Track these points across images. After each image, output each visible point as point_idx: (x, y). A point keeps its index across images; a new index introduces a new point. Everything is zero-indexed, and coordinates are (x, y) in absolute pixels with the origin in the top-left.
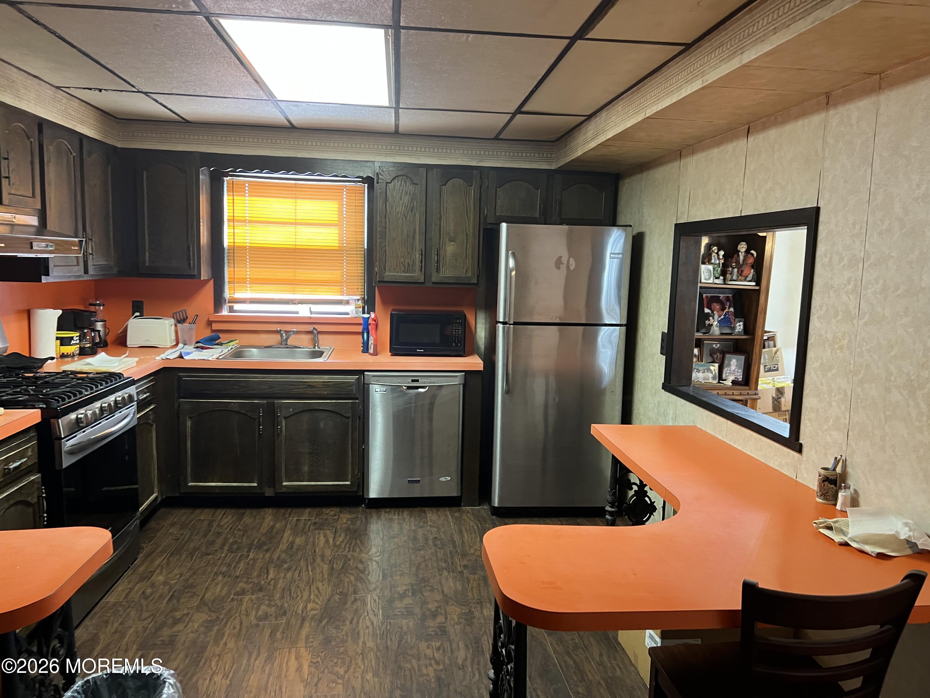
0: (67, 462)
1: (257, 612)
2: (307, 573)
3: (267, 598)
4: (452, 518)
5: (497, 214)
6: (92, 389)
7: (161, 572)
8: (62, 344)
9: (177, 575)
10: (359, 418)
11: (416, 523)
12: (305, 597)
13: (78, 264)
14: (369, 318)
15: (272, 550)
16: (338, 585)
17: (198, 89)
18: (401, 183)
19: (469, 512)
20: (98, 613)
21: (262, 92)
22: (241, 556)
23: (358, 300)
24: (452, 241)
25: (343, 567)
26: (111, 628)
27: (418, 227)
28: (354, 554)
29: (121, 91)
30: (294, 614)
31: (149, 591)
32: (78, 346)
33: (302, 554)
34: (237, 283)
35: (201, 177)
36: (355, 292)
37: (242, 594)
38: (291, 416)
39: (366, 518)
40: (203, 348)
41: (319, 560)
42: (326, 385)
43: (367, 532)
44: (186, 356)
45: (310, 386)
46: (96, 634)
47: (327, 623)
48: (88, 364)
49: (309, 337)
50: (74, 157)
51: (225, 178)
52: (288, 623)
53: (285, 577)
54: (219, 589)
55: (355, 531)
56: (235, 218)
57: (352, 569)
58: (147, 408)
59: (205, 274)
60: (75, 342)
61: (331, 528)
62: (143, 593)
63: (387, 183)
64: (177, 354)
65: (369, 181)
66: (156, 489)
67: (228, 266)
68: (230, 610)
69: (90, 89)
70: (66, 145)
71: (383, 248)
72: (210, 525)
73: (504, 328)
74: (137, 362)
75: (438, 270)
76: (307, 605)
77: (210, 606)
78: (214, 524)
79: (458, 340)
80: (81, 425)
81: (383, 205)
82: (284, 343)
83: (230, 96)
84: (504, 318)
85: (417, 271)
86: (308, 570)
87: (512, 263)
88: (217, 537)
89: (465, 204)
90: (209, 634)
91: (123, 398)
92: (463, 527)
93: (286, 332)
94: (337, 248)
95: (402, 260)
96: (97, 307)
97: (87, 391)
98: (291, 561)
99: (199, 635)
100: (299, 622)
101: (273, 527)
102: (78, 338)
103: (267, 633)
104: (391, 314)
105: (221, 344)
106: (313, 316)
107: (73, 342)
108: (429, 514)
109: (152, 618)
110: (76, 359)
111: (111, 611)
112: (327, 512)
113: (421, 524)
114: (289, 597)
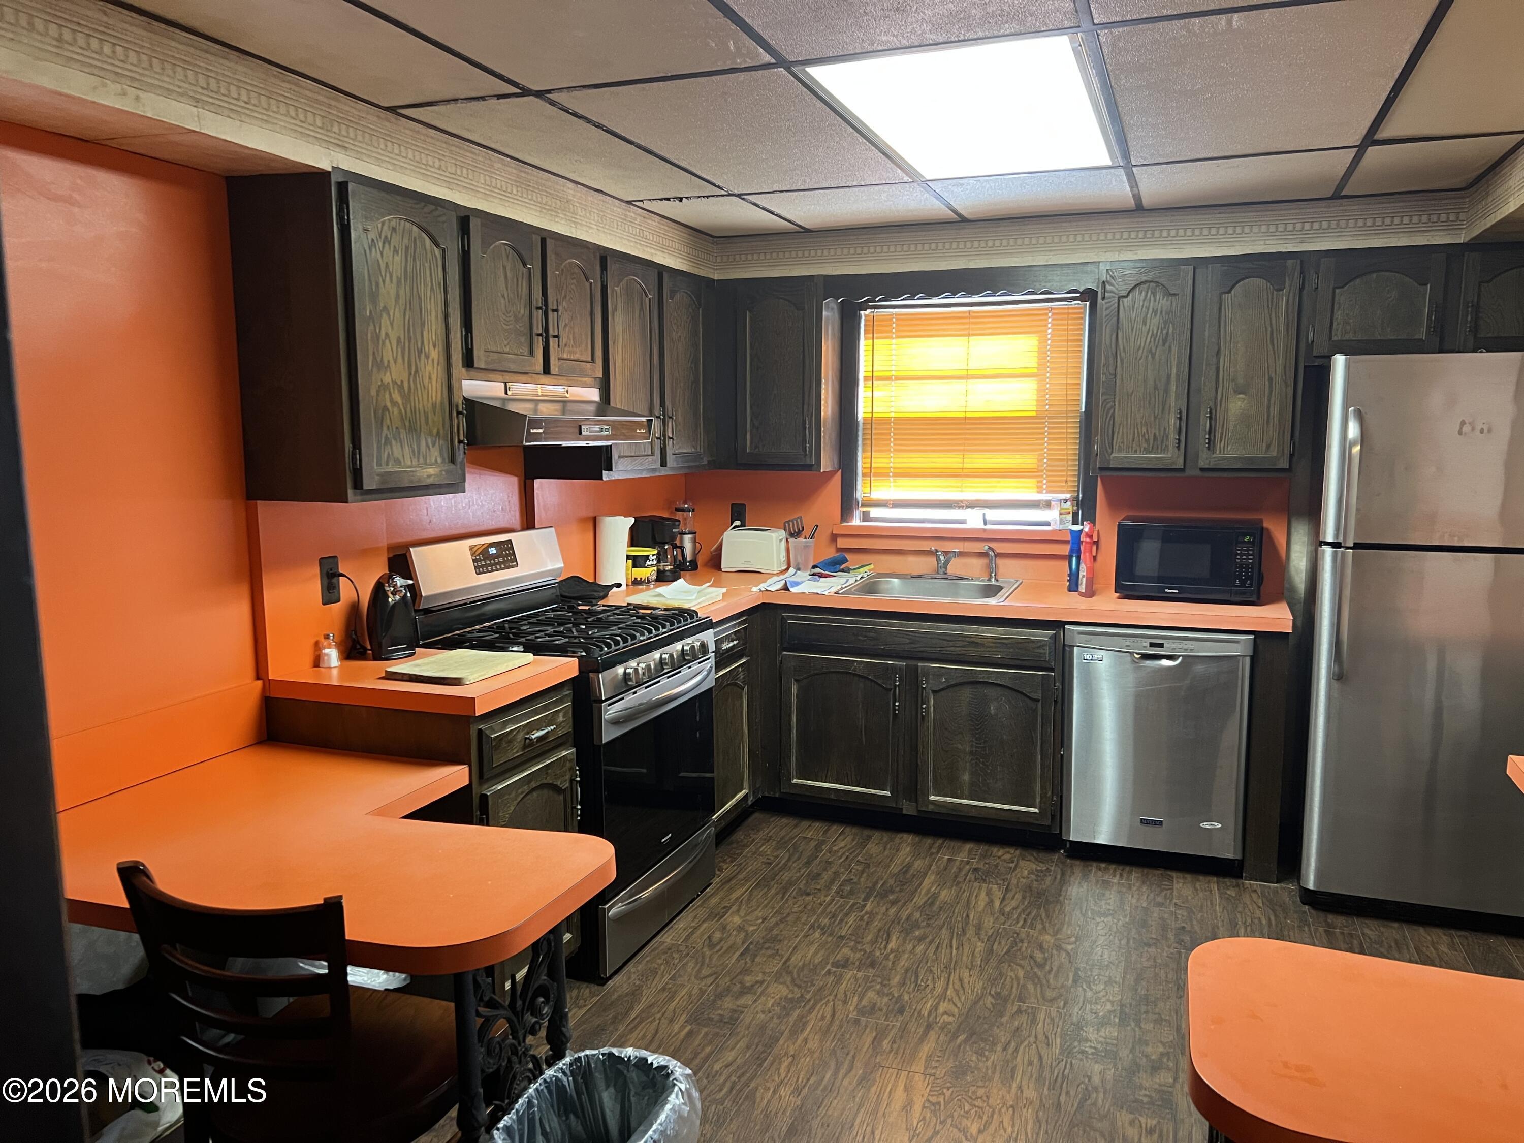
0: (608, 735)
1: (860, 1001)
2: (948, 951)
3: (879, 980)
4: (1221, 897)
5: (1335, 338)
6: (650, 632)
7: (738, 911)
8: (634, 566)
9: (757, 920)
10: (1056, 702)
11: (1152, 895)
12: (939, 990)
13: (653, 454)
14: (1081, 531)
15: (900, 903)
16: (995, 980)
17: (808, 180)
18: (1146, 296)
19: (1255, 891)
20: (647, 956)
21: (899, 171)
22: (853, 905)
23: (1066, 501)
24: (1240, 393)
25: (1008, 951)
26: (658, 983)
27: (1174, 371)
28: (1032, 932)
29: (708, 197)
30: (916, 1014)
31: (718, 935)
32: (655, 568)
33: (947, 918)
34: (877, 475)
35: (824, 313)
36: (1062, 486)
37: (844, 966)
38: (943, 689)
39: (1063, 874)
40: (821, 576)
41: (971, 931)
42: (1000, 643)
43: (1061, 898)
44: (793, 586)
45: (973, 643)
46: (640, 987)
47: (965, 1041)
48: (660, 595)
49: (983, 561)
50: (650, 300)
51: (862, 313)
52: (904, 1029)
53: (912, 951)
54: (811, 952)
55: (1040, 895)
56: (875, 374)
57: (1024, 958)
58: (735, 662)
59: (827, 461)
60: (650, 563)
61: (1001, 882)
62: (709, 937)
63: (1120, 297)
64: (780, 585)
65: (1089, 295)
66: (746, 784)
67: (864, 451)
68: (821, 989)
69: (668, 199)
70: (640, 285)
71: (1109, 409)
72: (818, 848)
73: (1335, 555)
74: (724, 594)
75: (1211, 444)
76: (938, 1004)
77: (795, 975)
78: (823, 847)
79: (1247, 573)
80: (630, 683)
81: (1111, 336)
82: (941, 571)
83: (855, 184)
84: (1337, 535)
85: (1171, 448)
86: (951, 947)
87: (1353, 430)
88: (825, 870)
89: (1268, 323)
90: (785, 1020)
91: (693, 647)
92: (1239, 915)
93: (946, 553)
94: (1034, 414)
95: (1144, 430)
96: (685, 514)
97: (642, 634)
98: (928, 925)
99: (772, 1018)
100: (921, 1030)
101: (909, 866)
102: (655, 557)
103: (868, 1039)
104: (1120, 525)
105: (847, 570)
106: (988, 527)
107: (648, 563)
108: (1178, 883)
109: (714, 977)
110: (652, 586)
111: (663, 957)
112: (1000, 853)
113: (1160, 899)
114: (913, 986)
